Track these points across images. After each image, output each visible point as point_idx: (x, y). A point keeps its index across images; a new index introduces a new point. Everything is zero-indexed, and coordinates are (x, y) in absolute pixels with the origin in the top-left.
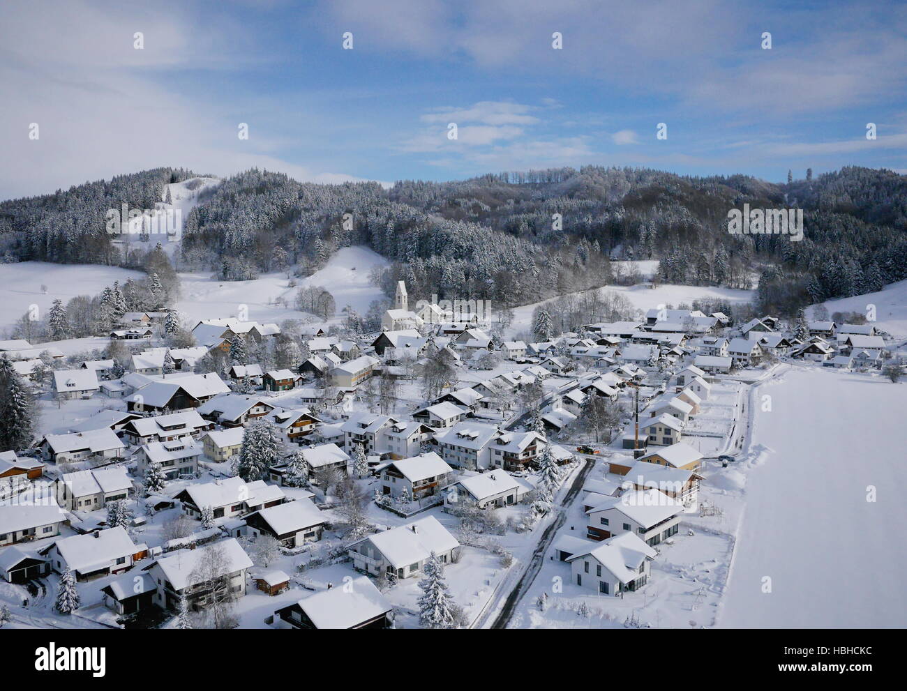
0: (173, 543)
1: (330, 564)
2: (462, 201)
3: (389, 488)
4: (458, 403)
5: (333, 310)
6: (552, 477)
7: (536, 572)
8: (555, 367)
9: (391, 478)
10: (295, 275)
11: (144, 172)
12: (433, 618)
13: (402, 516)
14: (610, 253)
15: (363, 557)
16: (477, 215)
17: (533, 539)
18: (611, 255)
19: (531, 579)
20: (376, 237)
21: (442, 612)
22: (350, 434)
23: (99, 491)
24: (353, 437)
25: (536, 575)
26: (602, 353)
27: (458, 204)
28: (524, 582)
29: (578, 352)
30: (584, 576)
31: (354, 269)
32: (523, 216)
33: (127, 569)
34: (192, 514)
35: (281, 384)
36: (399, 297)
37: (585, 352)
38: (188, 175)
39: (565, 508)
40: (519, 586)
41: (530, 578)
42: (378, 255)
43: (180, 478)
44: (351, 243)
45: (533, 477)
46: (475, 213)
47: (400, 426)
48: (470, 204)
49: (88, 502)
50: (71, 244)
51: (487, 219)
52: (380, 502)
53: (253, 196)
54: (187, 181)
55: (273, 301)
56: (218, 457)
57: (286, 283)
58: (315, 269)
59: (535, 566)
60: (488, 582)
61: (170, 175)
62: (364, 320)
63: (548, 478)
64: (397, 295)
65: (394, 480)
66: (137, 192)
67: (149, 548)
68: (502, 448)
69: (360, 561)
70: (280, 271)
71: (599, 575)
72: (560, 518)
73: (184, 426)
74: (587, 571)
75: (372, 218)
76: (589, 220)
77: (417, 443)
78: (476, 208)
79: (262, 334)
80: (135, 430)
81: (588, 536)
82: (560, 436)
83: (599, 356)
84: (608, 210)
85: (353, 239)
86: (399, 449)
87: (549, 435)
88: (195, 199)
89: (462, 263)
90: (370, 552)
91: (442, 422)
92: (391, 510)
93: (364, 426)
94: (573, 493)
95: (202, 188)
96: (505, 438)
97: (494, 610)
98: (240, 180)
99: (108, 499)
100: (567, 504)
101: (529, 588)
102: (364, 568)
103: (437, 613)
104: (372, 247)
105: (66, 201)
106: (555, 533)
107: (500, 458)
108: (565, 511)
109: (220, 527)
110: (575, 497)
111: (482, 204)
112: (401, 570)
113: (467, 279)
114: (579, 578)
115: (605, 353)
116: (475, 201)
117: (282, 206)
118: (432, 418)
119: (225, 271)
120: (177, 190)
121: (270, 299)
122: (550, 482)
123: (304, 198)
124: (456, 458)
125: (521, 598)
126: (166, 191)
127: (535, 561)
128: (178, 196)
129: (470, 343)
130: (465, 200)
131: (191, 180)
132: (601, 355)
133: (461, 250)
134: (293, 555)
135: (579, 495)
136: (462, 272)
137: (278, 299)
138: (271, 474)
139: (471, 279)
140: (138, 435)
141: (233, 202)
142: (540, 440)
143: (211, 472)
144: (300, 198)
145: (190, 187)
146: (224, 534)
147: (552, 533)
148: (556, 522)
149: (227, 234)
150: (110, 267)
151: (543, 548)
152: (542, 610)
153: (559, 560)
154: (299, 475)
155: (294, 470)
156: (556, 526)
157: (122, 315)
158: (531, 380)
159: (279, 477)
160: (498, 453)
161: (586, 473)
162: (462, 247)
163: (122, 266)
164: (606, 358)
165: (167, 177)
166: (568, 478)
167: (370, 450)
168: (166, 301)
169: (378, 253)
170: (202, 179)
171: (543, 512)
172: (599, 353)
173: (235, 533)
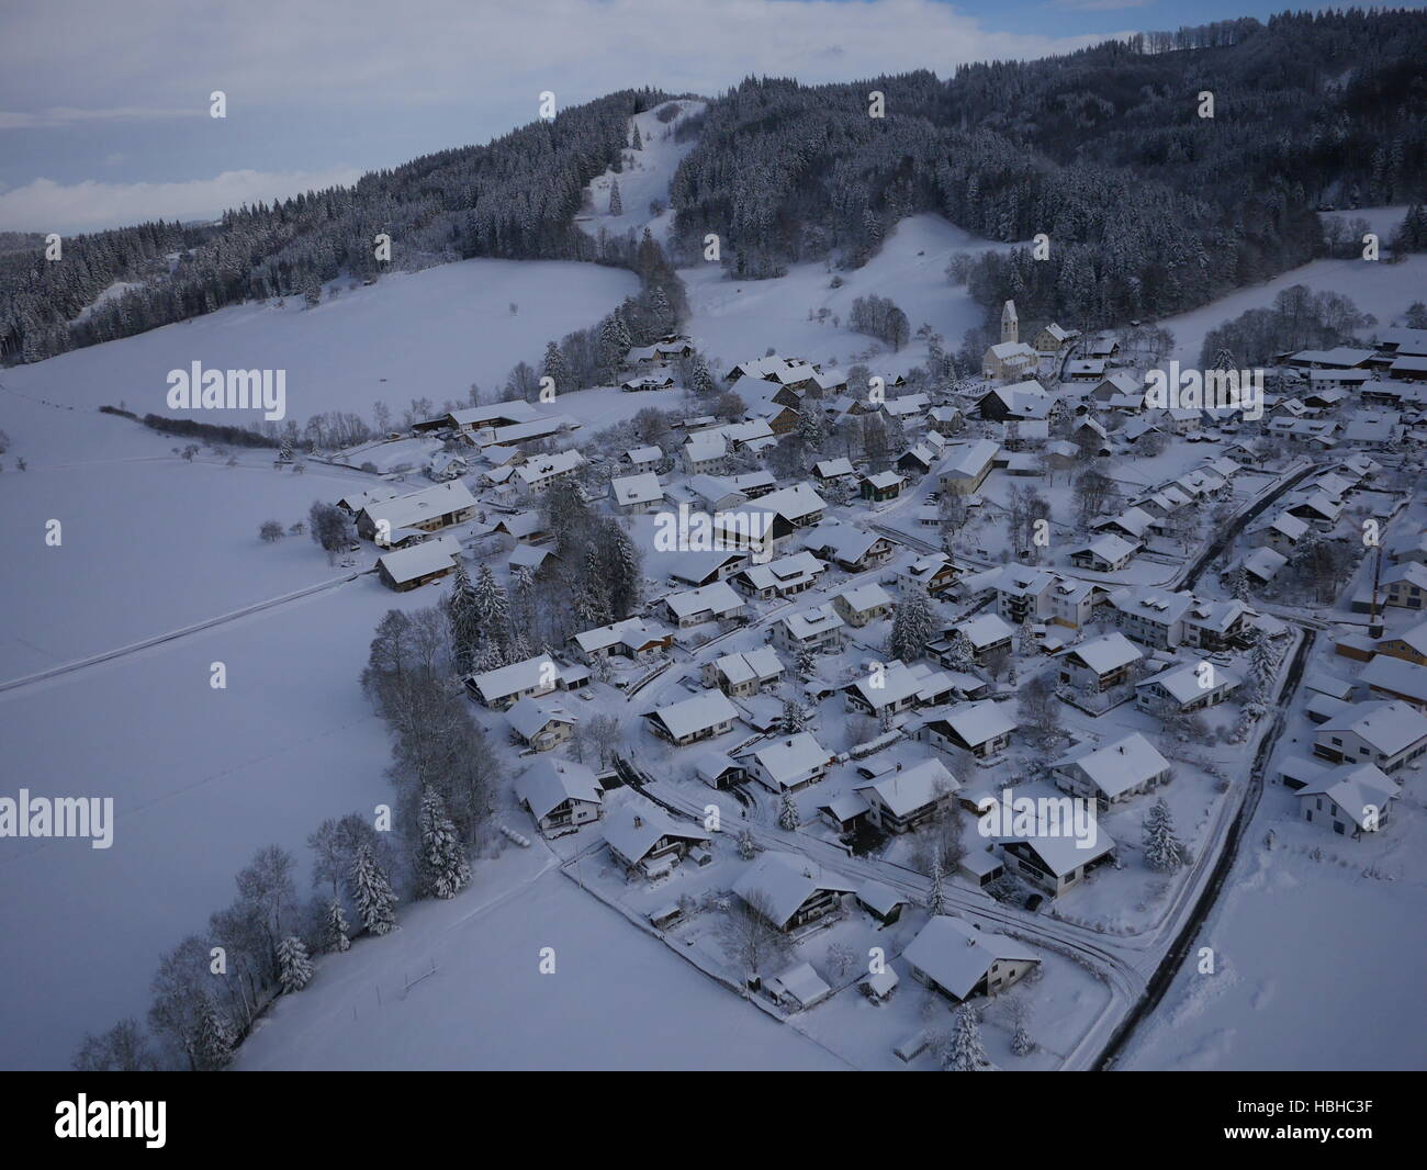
0: (859, 749)
1: (1031, 781)
2: (1067, 98)
3: (1068, 676)
4: (1125, 532)
5: (907, 333)
6: (1267, 671)
7: (1256, 799)
8: (1247, 455)
9: (1071, 665)
10: (838, 266)
11: (598, 100)
12: (1159, 859)
13: (1091, 715)
14: (1320, 197)
15: (1069, 779)
16: (1093, 122)
17: (1247, 750)
18: (1322, 201)
19: (1252, 810)
20: (951, 199)
21: (1168, 854)
22: (1004, 594)
23: (753, 675)
24: (1008, 597)
25: (1257, 804)
26: (1316, 429)
27: (1062, 105)
28: (1245, 811)
29: (1278, 425)
30: (1315, 812)
31: (922, 254)
32: (1171, 130)
33: (821, 776)
34: (862, 709)
35: (884, 492)
36: (1006, 324)
37: (1289, 426)
38: (660, 97)
39: (1282, 709)
40: (1240, 816)
41: (1250, 806)
42: (955, 226)
43: (826, 653)
44: (915, 211)
45: (1240, 661)
46: (1089, 118)
47: (1068, 586)
48: (1081, 102)
49: (744, 687)
50: (527, 231)
51: (1111, 133)
52: (1062, 696)
53: (760, 136)
54: (658, 108)
55: (816, 313)
56: (856, 622)
57: (829, 279)
58: (865, 256)
59: (1255, 790)
60: (1207, 812)
61: (634, 103)
62: (957, 358)
63: (1262, 671)
64: (1003, 321)
65: (1075, 669)
66: (597, 138)
67: (838, 754)
68: (1200, 624)
69: (1064, 781)
70: (815, 261)
71: (1334, 814)
72: (1278, 724)
73: (801, 573)
74: (1319, 808)
75: (943, 170)
76: (1285, 140)
77: (1089, 607)
78: (1091, 109)
79: (823, 387)
80: (750, 581)
81: (1315, 754)
82: (1268, 593)
83: (1311, 432)
84: (1318, 118)
85: (917, 205)
86: (1066, 614)
87: (1252, 588)
88: (673, 136)
89: (1089, 249)
90: (1077, 775)
91: (1109, 565)
92: (1076, 706)
93: (1022, 585)
94: (1291, 685)
95: (680, 117)
96: (1202, 611)
97: (1216, 845)
98: (733, 102)
99: (762, 684)
100: (1286, 700)
101: (1251, 819)
102: (1068, 788)
103: (1164, 856)
104: (946, 215)
105: (506, 161)
106: (1273, 745)
107: (1197, 634)
108: (1284, 713)
109: (899, 729)
110: (1294, 692)
111: (1100, 101)
112: (1113, 798)
113: (1098, 278)
114: (1310, 813)
115: (1320, 429)
116: (1088, 95)
117: (806, 152)
118: (1096, 560)
119: (741, 266)
120: (645, 123)
121: (811, 311)
122: (1263, 676)
123: (834, 134)
124: (1139, 630)
125: (1244, 832)
126: (632, 130)
127: (1254, 784)
128: (648, 134)
129: (1116, 400)
130: (1072, 96)
131: (663, 106)
132: (1315, 433)
133: (1083, 219)
134: (987, 767)
135: (1298, 689)
136: (1092, 269)
137: (821, 311)
138: (927, 652)
139: (1106, 279)
140: (755, 588)
141: (734, 148)
142: (1247, 613)
143: (855, 643)
144: (829, 134)
145: (664, 117)
146: (905, 736)
147: (1269, 744)
148: (1273, 728)
149: (736, 206)
150: (584, 263)
151: (1261, 765)
152: (1269, 849)
153: (1281, 783)
154: (965, 659)
155: (959, 653)
156: (1274, 735)
157: (626, 352)
158: (1217, 483)
159: (937, 656)
160: (1194, 627)
161: (1305, 654)
162: (1084, 215)
163: (599, 262)
164: (1321, 437)
165: (630, 105)
166: (1282, 661)
167: (1030, 613)
168: (675, 323)
169: (954, 223)
170: (678, 102)
171: (1257, 717)
172: (1311, 429)
173: (916, 736)
